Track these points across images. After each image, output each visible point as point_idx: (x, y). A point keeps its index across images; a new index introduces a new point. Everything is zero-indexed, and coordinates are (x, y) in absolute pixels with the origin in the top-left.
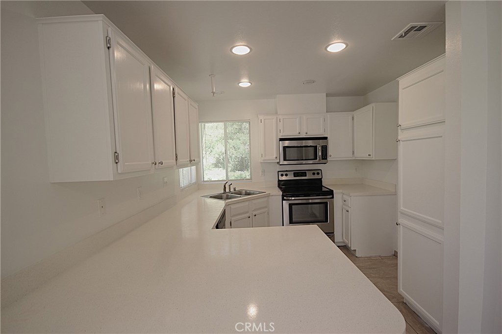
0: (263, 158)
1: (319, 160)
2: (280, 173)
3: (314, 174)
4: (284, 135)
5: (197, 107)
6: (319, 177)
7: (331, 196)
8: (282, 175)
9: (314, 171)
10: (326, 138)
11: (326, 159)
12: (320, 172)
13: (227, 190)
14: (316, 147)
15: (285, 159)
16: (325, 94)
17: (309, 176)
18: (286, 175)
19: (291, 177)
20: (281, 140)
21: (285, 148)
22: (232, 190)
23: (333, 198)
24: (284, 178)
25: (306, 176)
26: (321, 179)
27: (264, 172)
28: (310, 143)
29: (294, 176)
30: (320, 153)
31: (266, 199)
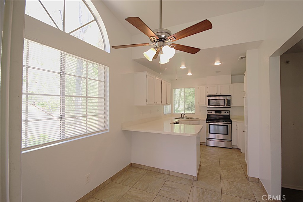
0: (199, 104)
1: (226, 106)
2: (208, 111)
3: (225, 112)
4: (209, 94)
5: (170, 84)
6: (228, 114)
7: (230, 123)
8: (209, 112)
9: (225, 111)
10: (230, 96)
11: (230, 105)
12: (229, 112)
13: (183, 117)
14: (225, 100)
15: (209, 105)
16: (231, 75)
17: (223, 113)
18: (211, 112)
19: (213, 113)
20: (207, 96)
21: (209, 100)
22: (185, 117)
23: (231, 123)
24: (210, 113)
25: (221, 113)
26: (229, 115)
27: (201, 110)
28: (221, 98)
29: (215, 113)
30: (226, 103)
31: (198, 121)
